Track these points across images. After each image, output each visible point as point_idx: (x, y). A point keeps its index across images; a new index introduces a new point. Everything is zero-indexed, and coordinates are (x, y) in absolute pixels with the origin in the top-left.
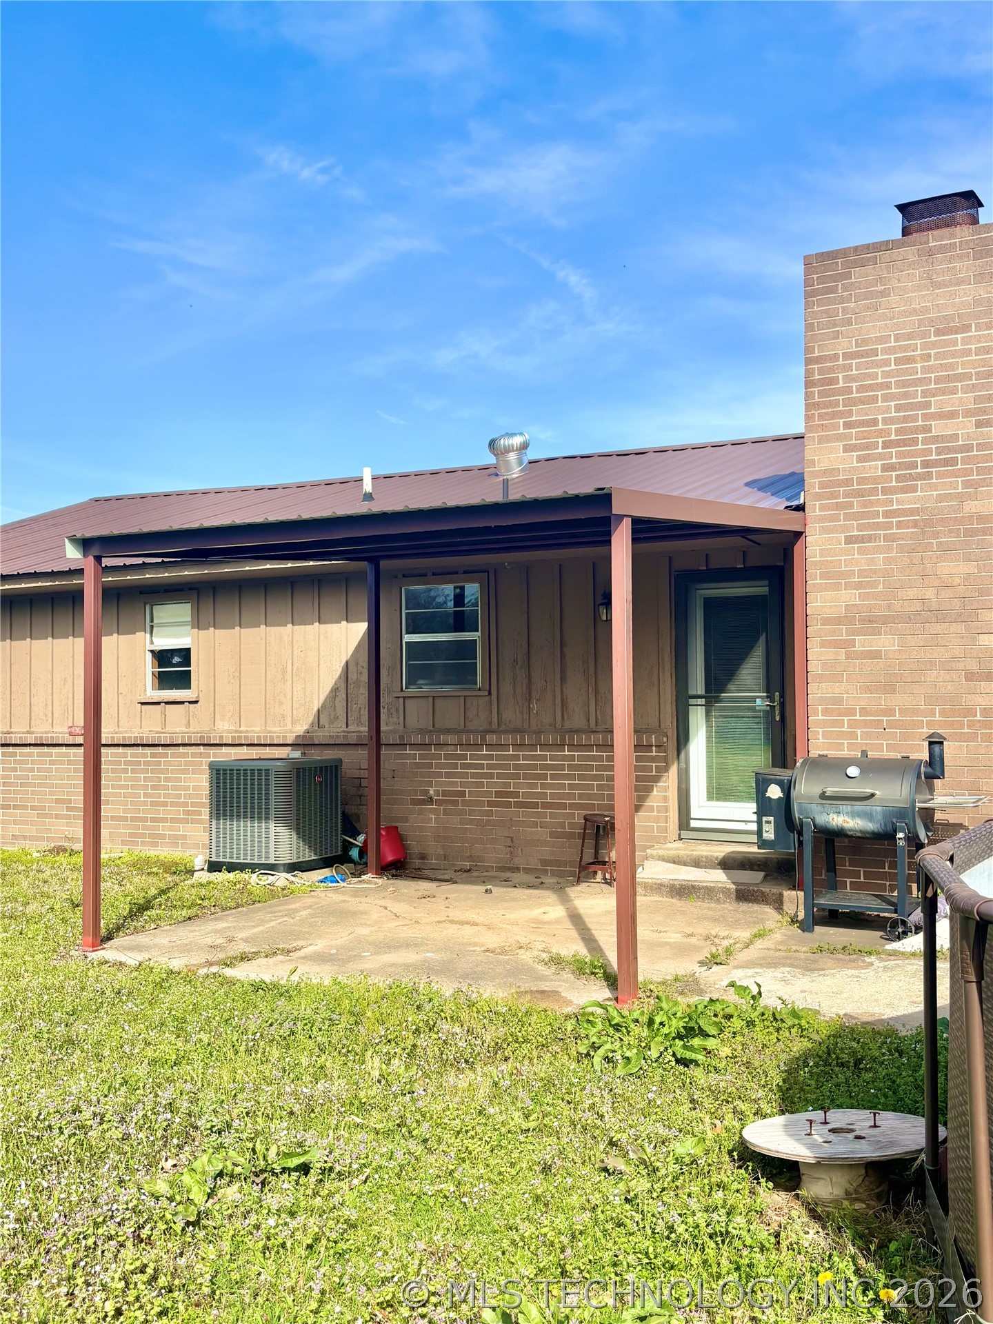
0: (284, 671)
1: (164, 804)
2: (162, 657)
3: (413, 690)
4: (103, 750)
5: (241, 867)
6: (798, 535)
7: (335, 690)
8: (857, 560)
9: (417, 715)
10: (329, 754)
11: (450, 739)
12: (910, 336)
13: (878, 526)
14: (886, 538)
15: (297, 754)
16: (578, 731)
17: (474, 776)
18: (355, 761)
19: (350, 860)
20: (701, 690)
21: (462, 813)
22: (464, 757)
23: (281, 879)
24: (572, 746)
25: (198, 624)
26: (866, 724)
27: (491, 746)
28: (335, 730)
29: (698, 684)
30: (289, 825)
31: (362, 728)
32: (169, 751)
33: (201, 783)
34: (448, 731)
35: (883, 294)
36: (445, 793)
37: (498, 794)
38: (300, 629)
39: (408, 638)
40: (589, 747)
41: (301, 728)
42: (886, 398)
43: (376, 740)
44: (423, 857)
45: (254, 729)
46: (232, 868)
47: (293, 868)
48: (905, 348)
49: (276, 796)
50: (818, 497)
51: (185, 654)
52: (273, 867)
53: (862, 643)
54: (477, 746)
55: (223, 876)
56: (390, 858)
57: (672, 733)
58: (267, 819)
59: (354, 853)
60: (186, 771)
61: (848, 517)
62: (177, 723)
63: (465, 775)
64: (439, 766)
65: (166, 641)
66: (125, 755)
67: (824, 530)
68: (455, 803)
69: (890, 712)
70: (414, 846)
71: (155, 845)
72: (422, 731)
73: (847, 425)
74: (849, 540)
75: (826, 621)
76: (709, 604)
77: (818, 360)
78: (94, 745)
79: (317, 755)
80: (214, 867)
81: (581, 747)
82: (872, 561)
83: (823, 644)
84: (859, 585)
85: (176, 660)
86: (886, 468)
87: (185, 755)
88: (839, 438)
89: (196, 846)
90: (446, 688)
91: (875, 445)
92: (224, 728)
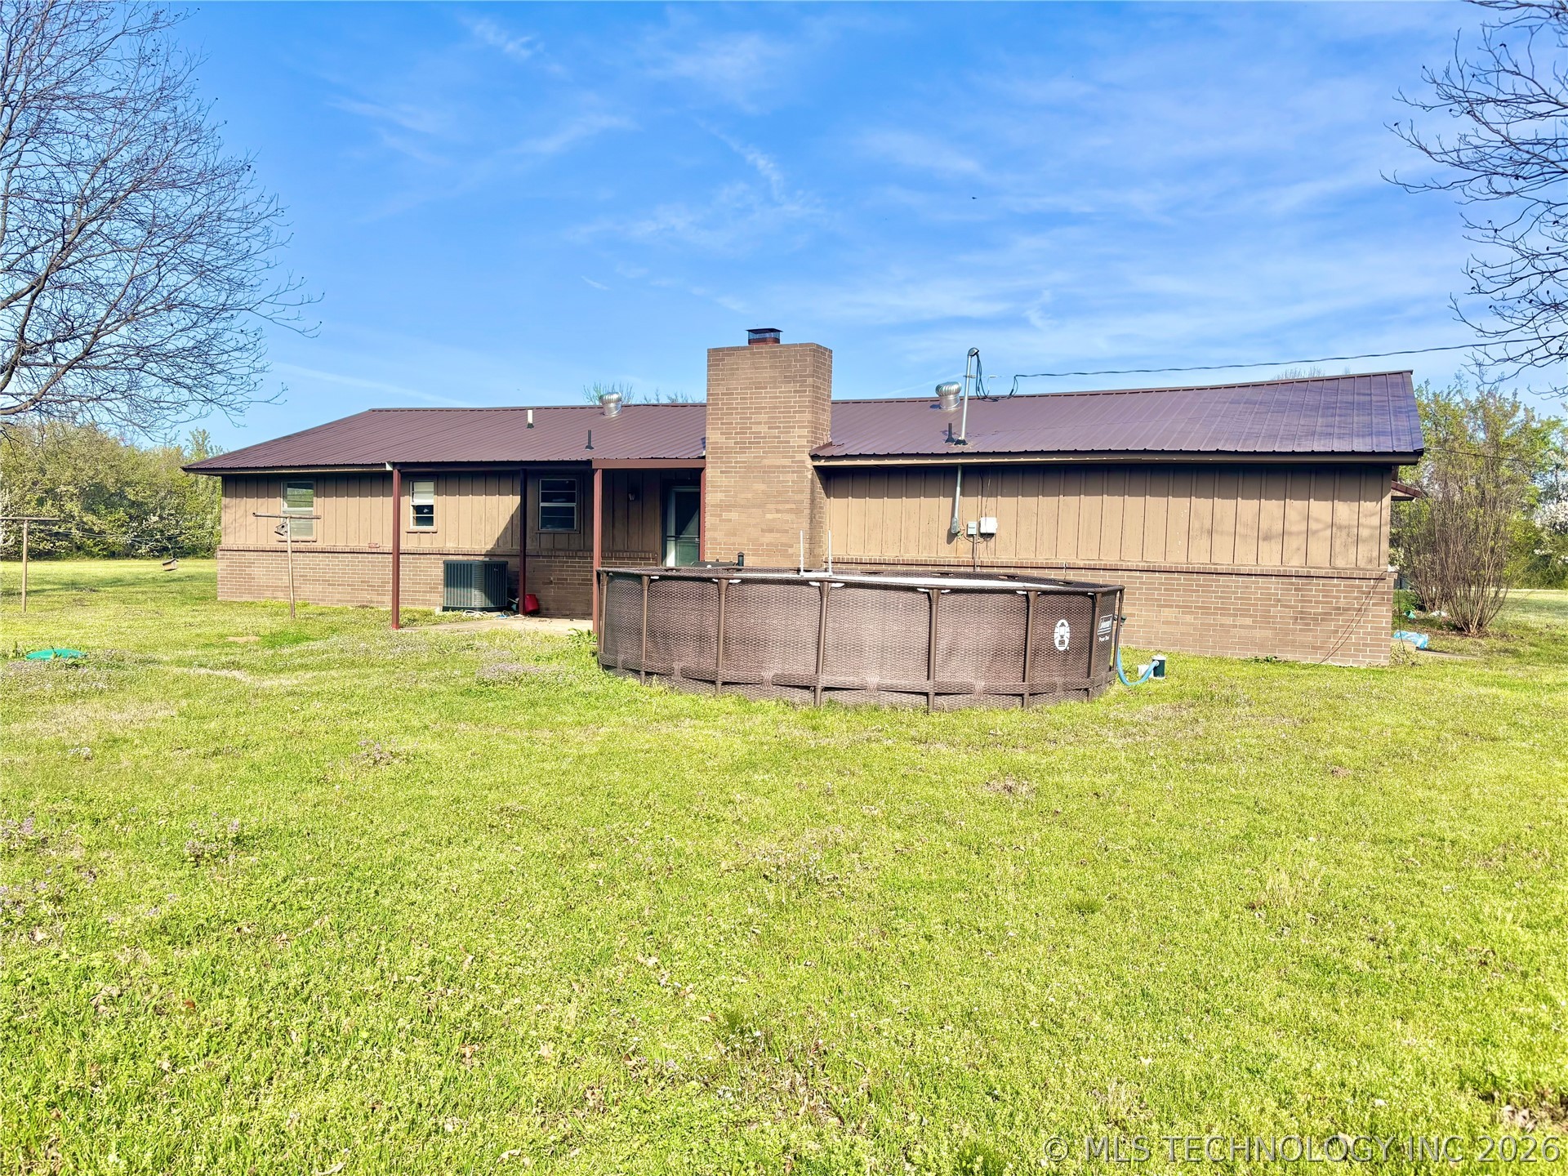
0: (481, 519)
1: (420, 583)
2: (418, 509)
3: (544, 530)
4: (401, 556)
5: (459, 609)
6: (702, 469)
7: (506, 528)
8: (723, 481)
9: (546, 542)
10: (503, 559)
11: (561, 553)
12: (746, 388)
13: (732, 467)
14: (735, 472)
15: (487, 559)
16: (619, 551)
17: (572, 571)
18: (514, 564)
19: (512, 609)
20: (673, 534)
21: (566, 588)
22: (568, 562)
23: (477, 614)
24: (616, 558)
25: (437, 493)
26: (726, 549)
27: (580, 557)
28: (507, 548)
29: (672, 531)
30: (481, 590)
31: (517, 547)
32: (422, 557)
33: (438, 572)
34: (560, 550)
35: (737, 369)
36: (558, 579)
37: (583, 580)
38: (489, 498)
39: (542, 504)
40: (623, 558)
41: (489, 547)
42: (736, 413)
43: (524, 554)
44: (547, 609)
45: (467, 546)
46: (454, 609)
47: (482, 609)
48: (744, 394)
49: (476, 575)
50: (711, 453)
51: (430, 508)
52: (474, 609)
53: (725, 515)
54: (573, 557)
55: (450, 613)
56: (531, 608)
57: (660, 553)
58: (471, 587)
59: (514, 607)
60: (431, 567)
61: (722, 462)
62: (426, 543)
63: (568, 571)
64: (555, 566)
65: (421, 500)
66: (409, 559)
67: (712, 467)
68: (563, 584)
69: (734, 544)
70: (543, 604)
71: (415, 604)
72: (548, 550)
73: (722, 424)
74: (721, 472)
75: (712, 506)
76: (678, 495)
77: (712, 395)
78: (397, 553)
79: (495, 559)
80: (445, 609)
81: (619, 558)
82: (729, 482)
83: (711, 515)
84: (725, 491)
85: (426, 511)
86: (735, 443)
87: (430, 559)
88: (719, 429)
89: (436, 605)
90: (560, 529)
91: (731, 433)
92: (450, 546)
